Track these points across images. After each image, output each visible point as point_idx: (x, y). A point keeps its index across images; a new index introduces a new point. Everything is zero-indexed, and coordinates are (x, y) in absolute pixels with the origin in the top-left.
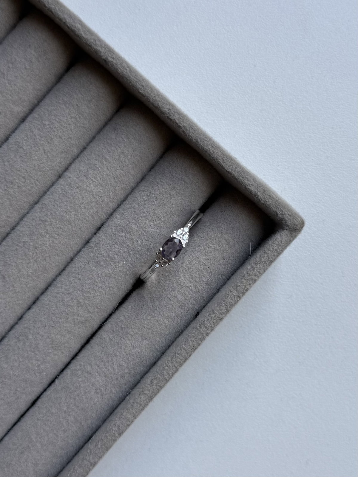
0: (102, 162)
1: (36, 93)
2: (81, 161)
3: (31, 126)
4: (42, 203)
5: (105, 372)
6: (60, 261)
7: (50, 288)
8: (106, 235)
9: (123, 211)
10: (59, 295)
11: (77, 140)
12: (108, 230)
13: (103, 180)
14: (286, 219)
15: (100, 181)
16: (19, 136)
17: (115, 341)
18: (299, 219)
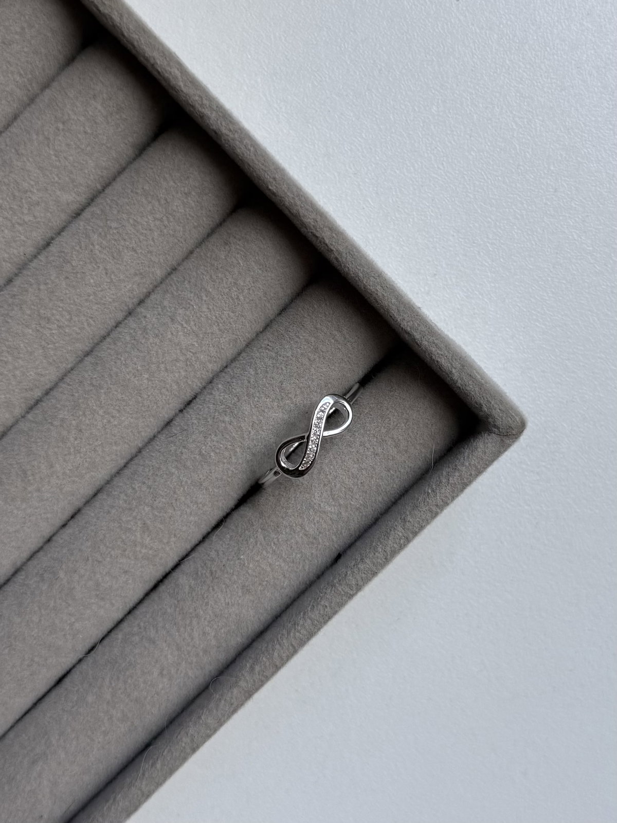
0: (200, 297)
1: (100, 173)
2: (165, 290)
3: (87, 227)
4: (97, 356)
5: (179, 642)
6: (118, 453)
7: (100, 496)
8: (198, 416)
9: (229, 380)
10: (113, 511)
11: (161, 256)
12: (202, 409)
13: (200, 325)
14: (496, 416)
15: (194, 328)
16: (66, 243)
17: (198, 591)
18: (518, 420)
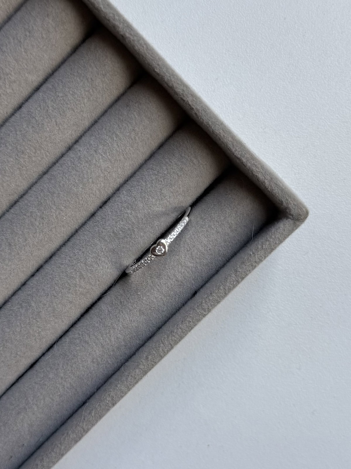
0: (112, 138)
1: (51, 63)
2: (91, 134)
3: (44, 96)
4: (51, 174)
5: (102, 343)
6: (65, 232)
7: (54, 258)
8: (111, 210)
9: (130, 188)
10: (62, 266)
11: (89, 114)
12: (114, 206)
13: (113, 155)
14: (291, 208)
15: (109, 157)
16: (32, 106)
17: (113, 313)
18: (304, 209)
